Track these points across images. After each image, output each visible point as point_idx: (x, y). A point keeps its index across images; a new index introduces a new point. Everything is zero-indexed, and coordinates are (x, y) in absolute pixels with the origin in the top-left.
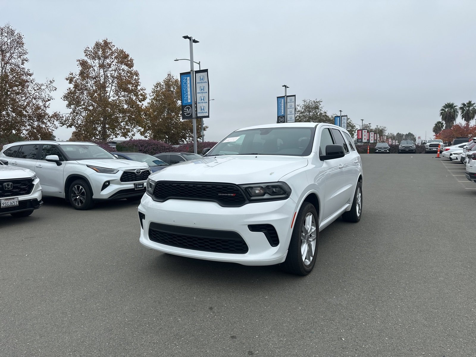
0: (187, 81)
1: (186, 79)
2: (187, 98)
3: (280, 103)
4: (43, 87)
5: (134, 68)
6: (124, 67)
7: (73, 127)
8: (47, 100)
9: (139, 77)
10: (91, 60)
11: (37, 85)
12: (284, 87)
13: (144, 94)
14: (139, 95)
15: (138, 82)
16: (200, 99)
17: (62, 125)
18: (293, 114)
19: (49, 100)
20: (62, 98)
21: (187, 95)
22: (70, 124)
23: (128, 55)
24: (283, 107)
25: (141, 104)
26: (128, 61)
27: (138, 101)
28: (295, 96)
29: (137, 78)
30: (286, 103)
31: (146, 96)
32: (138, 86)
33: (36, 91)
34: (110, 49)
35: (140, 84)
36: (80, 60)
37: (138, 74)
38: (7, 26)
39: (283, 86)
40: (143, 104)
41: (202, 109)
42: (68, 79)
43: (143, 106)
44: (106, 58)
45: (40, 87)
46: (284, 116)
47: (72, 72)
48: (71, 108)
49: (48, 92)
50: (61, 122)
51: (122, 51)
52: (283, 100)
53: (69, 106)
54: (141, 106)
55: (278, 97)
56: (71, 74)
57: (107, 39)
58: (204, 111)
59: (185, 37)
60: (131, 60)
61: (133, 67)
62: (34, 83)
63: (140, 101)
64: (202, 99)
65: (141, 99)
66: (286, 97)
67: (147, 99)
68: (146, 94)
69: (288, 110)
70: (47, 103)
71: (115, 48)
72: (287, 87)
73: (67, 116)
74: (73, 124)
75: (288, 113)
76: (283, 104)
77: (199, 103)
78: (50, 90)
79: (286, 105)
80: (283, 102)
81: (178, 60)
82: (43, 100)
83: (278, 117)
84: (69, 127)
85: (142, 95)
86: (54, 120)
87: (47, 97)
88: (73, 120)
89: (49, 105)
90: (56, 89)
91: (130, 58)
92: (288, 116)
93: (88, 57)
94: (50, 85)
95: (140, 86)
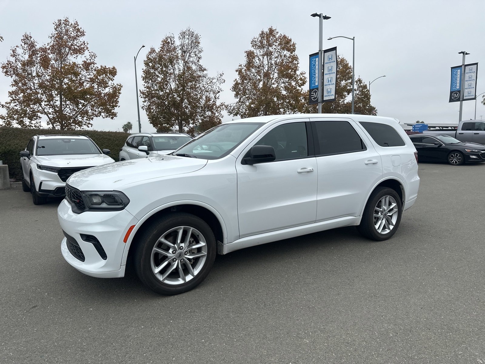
0: (315, 63)
1: (315, 61)
2: (315, 81)
3: (455, 75)
4: (214, 81)
5: (296, 53)
6: (286, 52)
7: (238, 115)
8: (217, 92)
9: (298, 61)
10: (257, 50)
11: (209, 79)
12: (462, 54)
13: (303, 78)
14: (299, 80)
15: (297, 67)
16: (328, 81)
17: (230, 114)
18: (473, 88)
19: (219, 92)
20: (231, 89)
21: (315, 78)
22: (236, 112)
23: (290, 40)
24: (458, 79)
25: (300, 89)
26: (290, 46)
27: (298, 86)
28: (477, 64)
29: (296, 62)
30: (463, 75)
31: (305, 80)
32: (296, 70)
33: (209, 85)
34: (274, 36)
35: (299, 68)
36: (247, 52)
37: (298, 58)
38: (188, 29)
39: (460, 53)
40: (302, 89)
41: (328, 92)
42: (238, 71)
43: (303, 90)
44: (270, 45)
45: (211, 80)
46: (459, 91)
47: (241, 64)
48: (238, 98)
49: (218, 85)
50: (229, 111)
51: (285, 37)
52: (459, 71)
53: (236, 96)
54: (300, 91)
55: (452, 68)
56: (240, 66)
57: (272, 27)
58: (330, 94)
59: (314, 15)
60: (294, 45)
61: (294, 51)
62: (207, 78)
63: (300, 86)
64: (330, 80)
65: (301, 83)
66: (463, 67)
67: (306, 83)
68: (305, 78)
69: (466, 83)
70: (217, 95)
71: (279, 34)
72: (467, 54)
73: (234, 105)
74: (238, 113)
75: (466, 86)
76: (459, 76)
77: (326, 85)
78: (220, 82)
79: (462, 77)
80: (459, 73)
81: (331, 39)
82: (214, 93)
83: (451, 93)
84: (235, 116)
85: (301, 79)
86: (221, 110)
87: (217, 89)
88: (238, 109)
89: (219, 96)
90: (225, 81)
91: (292, 43)
92: (466, 91)
93: (254, 47)
94: (220, 78)
95: (298, 70)
